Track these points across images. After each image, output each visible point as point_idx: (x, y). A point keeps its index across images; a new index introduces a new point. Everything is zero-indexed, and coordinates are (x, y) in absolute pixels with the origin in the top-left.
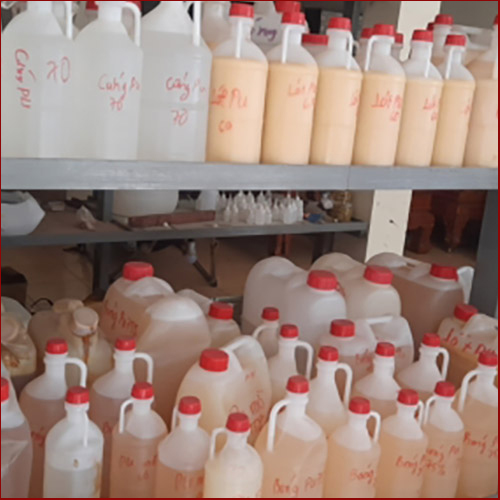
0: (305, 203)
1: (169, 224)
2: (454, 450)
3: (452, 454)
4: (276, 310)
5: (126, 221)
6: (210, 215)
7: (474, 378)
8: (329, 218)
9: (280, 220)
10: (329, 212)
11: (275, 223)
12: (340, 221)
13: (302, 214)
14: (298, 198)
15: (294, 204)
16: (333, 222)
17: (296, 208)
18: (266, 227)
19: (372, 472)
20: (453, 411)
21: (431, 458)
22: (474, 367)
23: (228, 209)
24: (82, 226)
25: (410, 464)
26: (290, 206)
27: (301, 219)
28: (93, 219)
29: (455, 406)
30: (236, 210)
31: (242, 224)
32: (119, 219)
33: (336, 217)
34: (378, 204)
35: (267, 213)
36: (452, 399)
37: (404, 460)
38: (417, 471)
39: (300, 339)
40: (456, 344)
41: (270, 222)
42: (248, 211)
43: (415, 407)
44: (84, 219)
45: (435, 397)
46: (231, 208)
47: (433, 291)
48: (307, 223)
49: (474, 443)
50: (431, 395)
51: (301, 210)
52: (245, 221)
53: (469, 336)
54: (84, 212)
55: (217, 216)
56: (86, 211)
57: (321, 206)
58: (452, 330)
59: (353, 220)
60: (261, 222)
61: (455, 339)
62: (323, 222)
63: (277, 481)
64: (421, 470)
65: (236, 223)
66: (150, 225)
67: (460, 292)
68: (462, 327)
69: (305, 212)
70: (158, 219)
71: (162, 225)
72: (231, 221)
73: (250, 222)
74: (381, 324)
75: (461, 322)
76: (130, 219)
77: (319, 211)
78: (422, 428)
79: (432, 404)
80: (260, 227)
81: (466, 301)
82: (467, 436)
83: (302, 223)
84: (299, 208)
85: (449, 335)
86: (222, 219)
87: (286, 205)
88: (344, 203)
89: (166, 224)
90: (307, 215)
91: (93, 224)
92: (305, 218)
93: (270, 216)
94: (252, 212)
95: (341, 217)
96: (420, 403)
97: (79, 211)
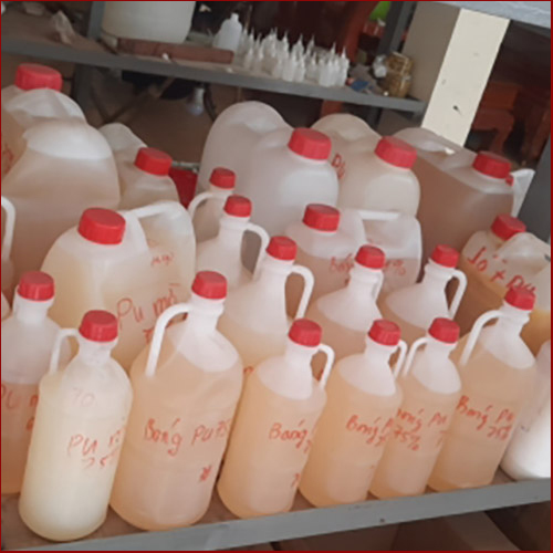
0: (352, 64)
1: (170, 57)
2: (439, 418)
3: (435, 423)
4: (232, 174)
5: (114, 43)
6: (227, 57)
7: (492, 322)
8: (379, 89)
9: (315, 80)
10: (380, 81)
11: (307, 82)
12: (390, 95)
13: (345, 77)
14: (343, 56)
15: (337, 62)
16: (382, 94)
17: (337, 68)
18: (295, 84)
19: (305, 432)
20: (450, 364)
21: (402, 424)
22: (497, 307)
23: (251, 52)
24: (55, 37)
25: (367, 429)
26: (330, 63)
27: (342, 83)
28: (71, 31)
29: (455, 357)
30: (261, 56)
31: (265, 75)
32: (107, 39)
33: (387, 89)
34: (444, 82)
35: (299, 66)
36: (453, 346)
37: (359, 422)
38: (377, 440)
39: (251, 221)
40: (483, 269)
41: (301, 79)
42: (276, 60)
43: (393, 349)
44: (59, 28)
45: (428, 339)
46: (256, 53)
47: (470, 190)
48: (349, 89)
49: (472, 413)
50: (423, 335)
51: (345, 72)
52: (269, 72)
53: (505, 261)
54: (60, 19)
55: (235, 59)
56: (64, 18)
57: (371, 72)
58: (484, 249)
59: (408, 97)
60: (289, 78)
61: (485, 261)
62: (369, 91)
63: (151, 422)
64: (382, 438)
65: (257, 73)
66: (145, 54)
67: (509, 199)
68: (499, 246)
69: (349, 76)
70: (156, 48)
71: (160, 56)
72: (251, 68)
73: (276, 74)
74: (382, 222)
75: (499, 240)
76: (119, 40)
77: (368, 78)
78: (399, 380)
79: (422, 347)
80: (286, 83)
81: (515, 214)
82: (463, 401)
83: (343, 88)
84: (342, 68)
85: (477, 256)
86: (241, 65)
87: (326, 62)
88: (402, 73)
89: (166, 56)
90: (352, 81)
91: (70, 37)
92: (347, 83)
93: (303, 71)
94: (280, 62)
95: (394, 90)
96: (402, 344)
97: (54, 17)
